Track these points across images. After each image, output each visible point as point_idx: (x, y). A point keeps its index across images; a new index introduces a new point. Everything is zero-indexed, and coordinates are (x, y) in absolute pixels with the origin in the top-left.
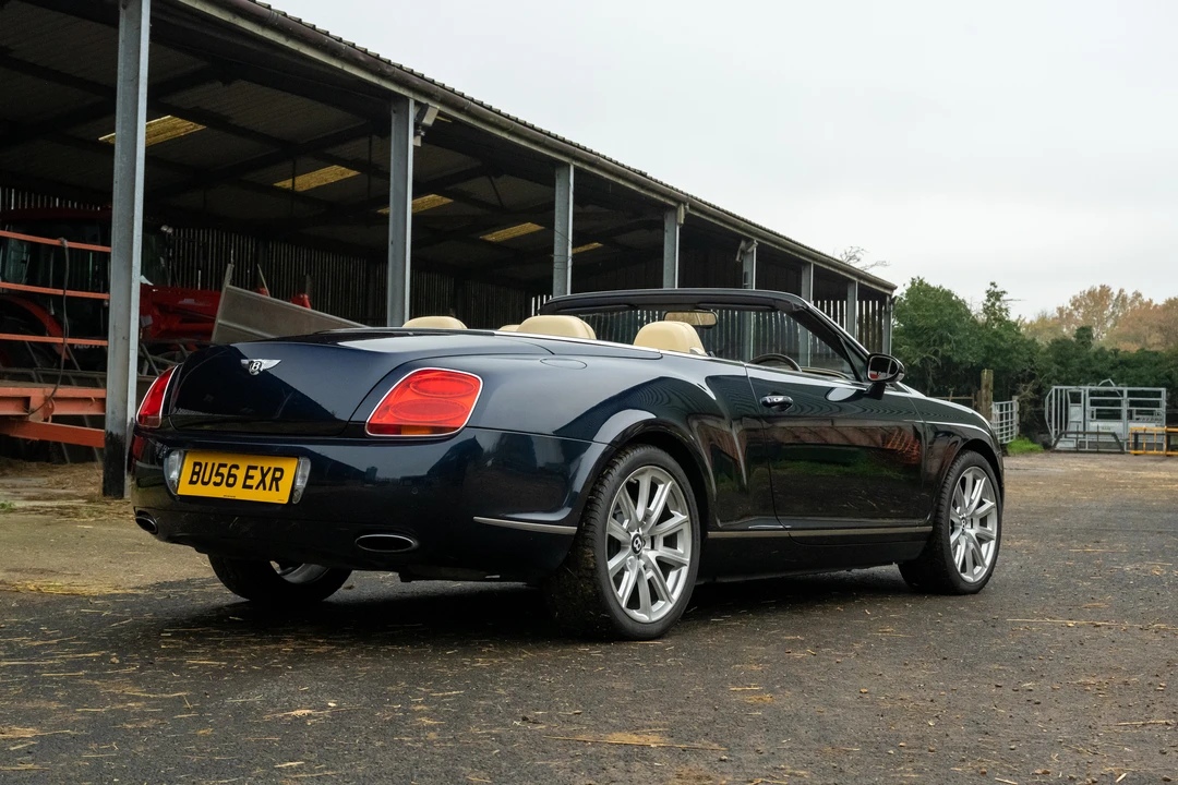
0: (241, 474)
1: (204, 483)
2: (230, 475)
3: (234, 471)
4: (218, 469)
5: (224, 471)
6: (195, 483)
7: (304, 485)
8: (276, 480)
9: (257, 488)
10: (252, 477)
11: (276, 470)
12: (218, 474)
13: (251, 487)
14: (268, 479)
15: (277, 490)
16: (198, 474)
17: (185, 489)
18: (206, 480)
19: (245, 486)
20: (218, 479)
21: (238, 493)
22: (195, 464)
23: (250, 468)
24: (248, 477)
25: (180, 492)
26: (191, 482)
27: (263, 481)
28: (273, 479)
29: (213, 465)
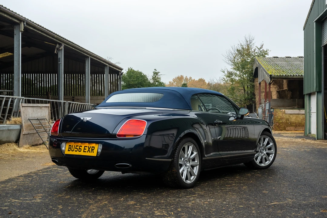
0: (82, 148)
1: (72, 151)
2: (79, 149)
3: (80, 147)
4: (76, 147)
5: (78, 147)
6: (70, 151)
7: (100, 151)
8: (92, 150)
9: (87, 152)
10: (86, 149)
11: (92, 147)
12: (76, 148)
13: (86, 152)
14: (90, 150)
15: (93, 152)
16: (70, 148)
17: (67, 152)
18: (73, 150)
19: (84, 152)
20: (76, 150)
21: (82, 153)
22: (69, 146)
23: (85, 147)
24: (84, 149)
25: (66, 153)
26: (68, 151)
27: (89, 150)
28: (92, 149)
29: (75, 146)
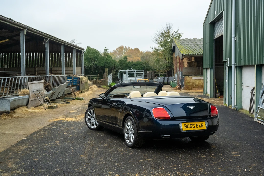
0: (195, 125)
2: (193, 126)
3: (193, 125)
5: (192, 125)
6: (186, 128)
10: (198, 126)
11: (202, 124)
12: (190, 126)
15: (203, 127)
16: (186, 126)
18: (188, 127)
19: (197, 127)
20: (191, 127)
22: (185, 125)
23: (196, 124)
24: (197, 126)
25: (183, 130)
26: (185, 128)
27: (200, 126)
28: (202, 125)
29: (189, 125)
